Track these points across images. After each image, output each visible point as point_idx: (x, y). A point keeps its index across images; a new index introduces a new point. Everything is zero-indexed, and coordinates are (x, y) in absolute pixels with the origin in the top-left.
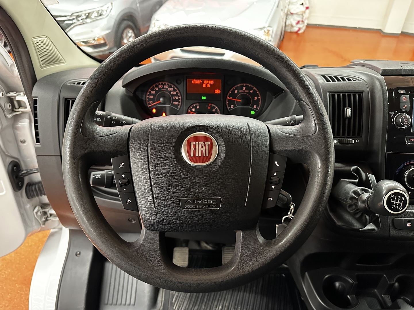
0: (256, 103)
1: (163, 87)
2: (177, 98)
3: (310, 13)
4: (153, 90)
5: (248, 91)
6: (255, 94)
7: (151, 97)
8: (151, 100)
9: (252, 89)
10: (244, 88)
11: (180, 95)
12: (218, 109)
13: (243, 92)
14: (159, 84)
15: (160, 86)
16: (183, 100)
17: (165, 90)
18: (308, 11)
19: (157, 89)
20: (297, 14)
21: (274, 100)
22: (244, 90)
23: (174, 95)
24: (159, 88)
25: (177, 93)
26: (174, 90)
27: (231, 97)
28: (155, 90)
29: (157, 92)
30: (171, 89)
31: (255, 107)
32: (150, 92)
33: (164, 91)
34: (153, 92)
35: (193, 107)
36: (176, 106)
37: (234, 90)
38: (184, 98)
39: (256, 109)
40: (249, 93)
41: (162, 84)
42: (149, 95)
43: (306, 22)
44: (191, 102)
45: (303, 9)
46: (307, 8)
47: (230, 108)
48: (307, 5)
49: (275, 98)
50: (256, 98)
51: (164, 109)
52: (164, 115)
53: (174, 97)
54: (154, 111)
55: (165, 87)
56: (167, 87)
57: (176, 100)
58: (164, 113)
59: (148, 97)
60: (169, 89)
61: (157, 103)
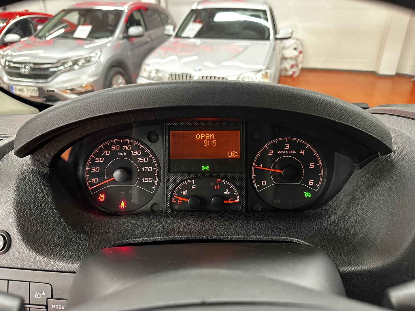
0: (314, 174)
1: (121, 148)
2: (149, 169)
4: (98, 155)
5: (294, 152)
6: (309, 157)
7: (95, 169)
8: (94, 175)
9: (303, 147)
10: (288, 146)
11: (156, 164)
12: (235, 189)
13: (285, 154)
14: (113, 144)
15: (114, 148)
16: (162, 174)
17: (125, 154)
18: (301, 56)
19: (107, 153)
20: (291, 58)
21: (357, 172)
22: (287, 150)
23: (144, 164)
24: (111, 151)
25: (150, 159)
26: (144, 155)
27: (261, 165)
28: (105, 156)
29: (107, 159)
30: (137, 153)
31: (311, 183)
32: (93, 160)
33: (124, 156)
34: (98, 160)
35: (184, 187)
36: (149, 185)
37: (266, 151)
38: (165, 169)
39: (314, 186)
40: (298, 155)
41: (118, 143)
42: (91, 166)
43: (300, 66)
44: (180, 177)
45: (296, 53)
46: (301, 52)
47: (261, 187)
48: (300, 49)
49: (361, 167)
50: (312, 166)
51: (122, 193)
52: (123, 204)
53: (144, 168)
54: (102, 198)
55: (125, 148)
56: (129, 148)
57: (147, 174)
58: (122, 202)
59: (90, 169)
60: (134, 152)
61: (107, 181)
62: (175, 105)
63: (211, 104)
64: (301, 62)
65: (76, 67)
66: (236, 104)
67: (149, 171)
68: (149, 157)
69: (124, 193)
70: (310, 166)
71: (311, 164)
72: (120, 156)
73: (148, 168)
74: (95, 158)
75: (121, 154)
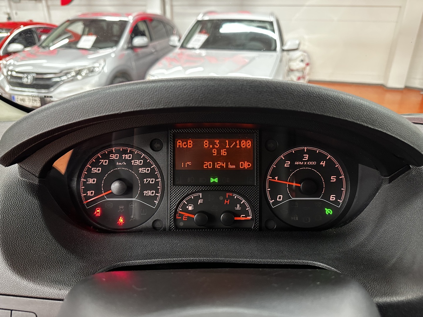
0: (336, 188)
1: (121, 157)
2: (152, 181)
3: (311, 69)
4: (95, 164)
5: (314, 163)
6: (331, 169)
7: (91, 181)
8: (88, 187)
9: (324, 158)
10: (307, 157)
11: (159, 176)
12: (247, 205)
13: (303, 166)
14: (111, 152)
15: (113, 157)
16: (166, 186)
17: (125, 163)
18: (308, 68)
19: (105, 162)
20: (298, 70)
21: (386, 186)
22: (305, 161)
23: (145, 175)
24: (110, 160)
25: (153, 170)
26: (146, 165)
27: (277, 178)
28: (102, 165)
29: (105, 169)
30: (138, 162)
31: (332, 198)
32: (89, 170)
33: (123, 166)
34: (95, 170)
35: (190, 202)
36: (151, 199)
37: (282, 162)
38: (168, 181)
39: (336, 202)
40: (318, 167)
41: (117, 152)
42: (86, 177)
43: (307, 78)
44: (186, 190)
45: (302, 65)
46: (308, 64)
47: (276, 202)
48: (307, 61)
49: (390, 181)
50: (333, 179)
51: (120, 207)
52: (121, 220)
53: (145, 180)
54: (98, 213)
55: (125, 157)
56: (130, 157)
57: (149, 187)
58: (121, 217)
59: (85, 180)
60: (134, 161)
61: (104, 194)
62: (182, 105)
63: (224, 105)
64: (309, 74)
65: (79, 77)
66: (254, 105)
67: (151, 183)
68: (151, 167)
69: (123, 207)
70: (332, 179)
71: (332, 177)
72: (120, 166)
73: (150, 179)
74: (91, 168)
75: (120, 164)
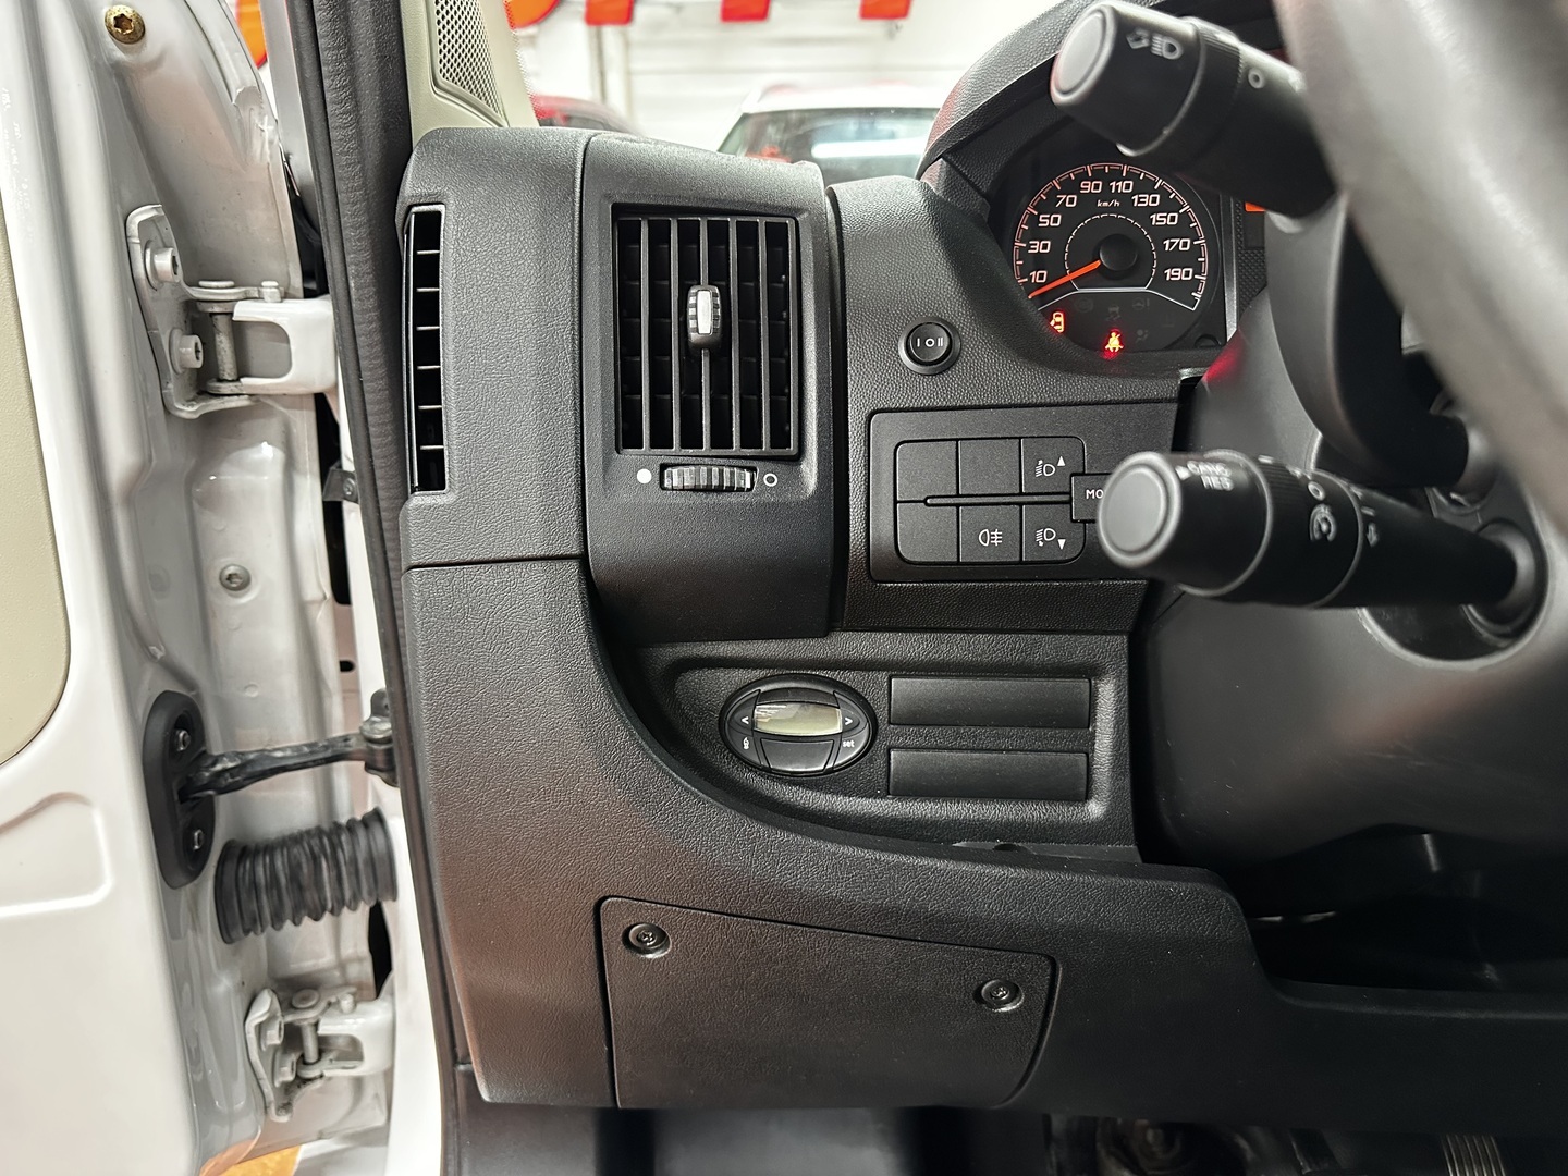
1: (1107, 188)
2: (1183, 244)
4: (1047, 207)
7: (1037, 247)
8: (1037, 261)
11: (1200, 231)
14: (1084, 177)
15: (1088, 187)
17: (1117, 203)
19: (1070, 201)
23: (1168, 232)
24: (1080, 196)
25: (1185, 218)
26: (1168, 206)
28: (1063, 209)
29: (1070, 217)
30: (1148, 200)
32: (1034, 220)
33: (1112, 209)
34: (1046, 221)
41: (1098, 175)
42: (1027, 238)
51: (1111, 310)
52: (1114, 343)
53: (1167, 242)
54: (1059, 324)
55: (1117, 187)
56: (1128, 187)
57: (1177, 259)
58: (1113, 334)
59: (1024, 245)
60: (1139, 198)
61: (1070, 277)
67: (1181, 249)
68: (1181, 211)
69: (1117, 309)
72: (1104, 210)
73: (1177, 240)
74: (1038, 216)
75: (1106, 204)
